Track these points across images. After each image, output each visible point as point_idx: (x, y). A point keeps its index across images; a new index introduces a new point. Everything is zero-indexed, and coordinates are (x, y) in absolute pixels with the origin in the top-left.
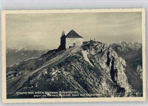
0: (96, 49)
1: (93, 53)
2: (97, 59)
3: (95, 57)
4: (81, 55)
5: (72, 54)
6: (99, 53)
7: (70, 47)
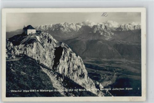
0: (43, 35)
1: (41, 37)
2: (43, 40)
3: (42, 39)
4: (36, 38)
5: (32, 38)
6: (44, 37)
7: (30, 34)
